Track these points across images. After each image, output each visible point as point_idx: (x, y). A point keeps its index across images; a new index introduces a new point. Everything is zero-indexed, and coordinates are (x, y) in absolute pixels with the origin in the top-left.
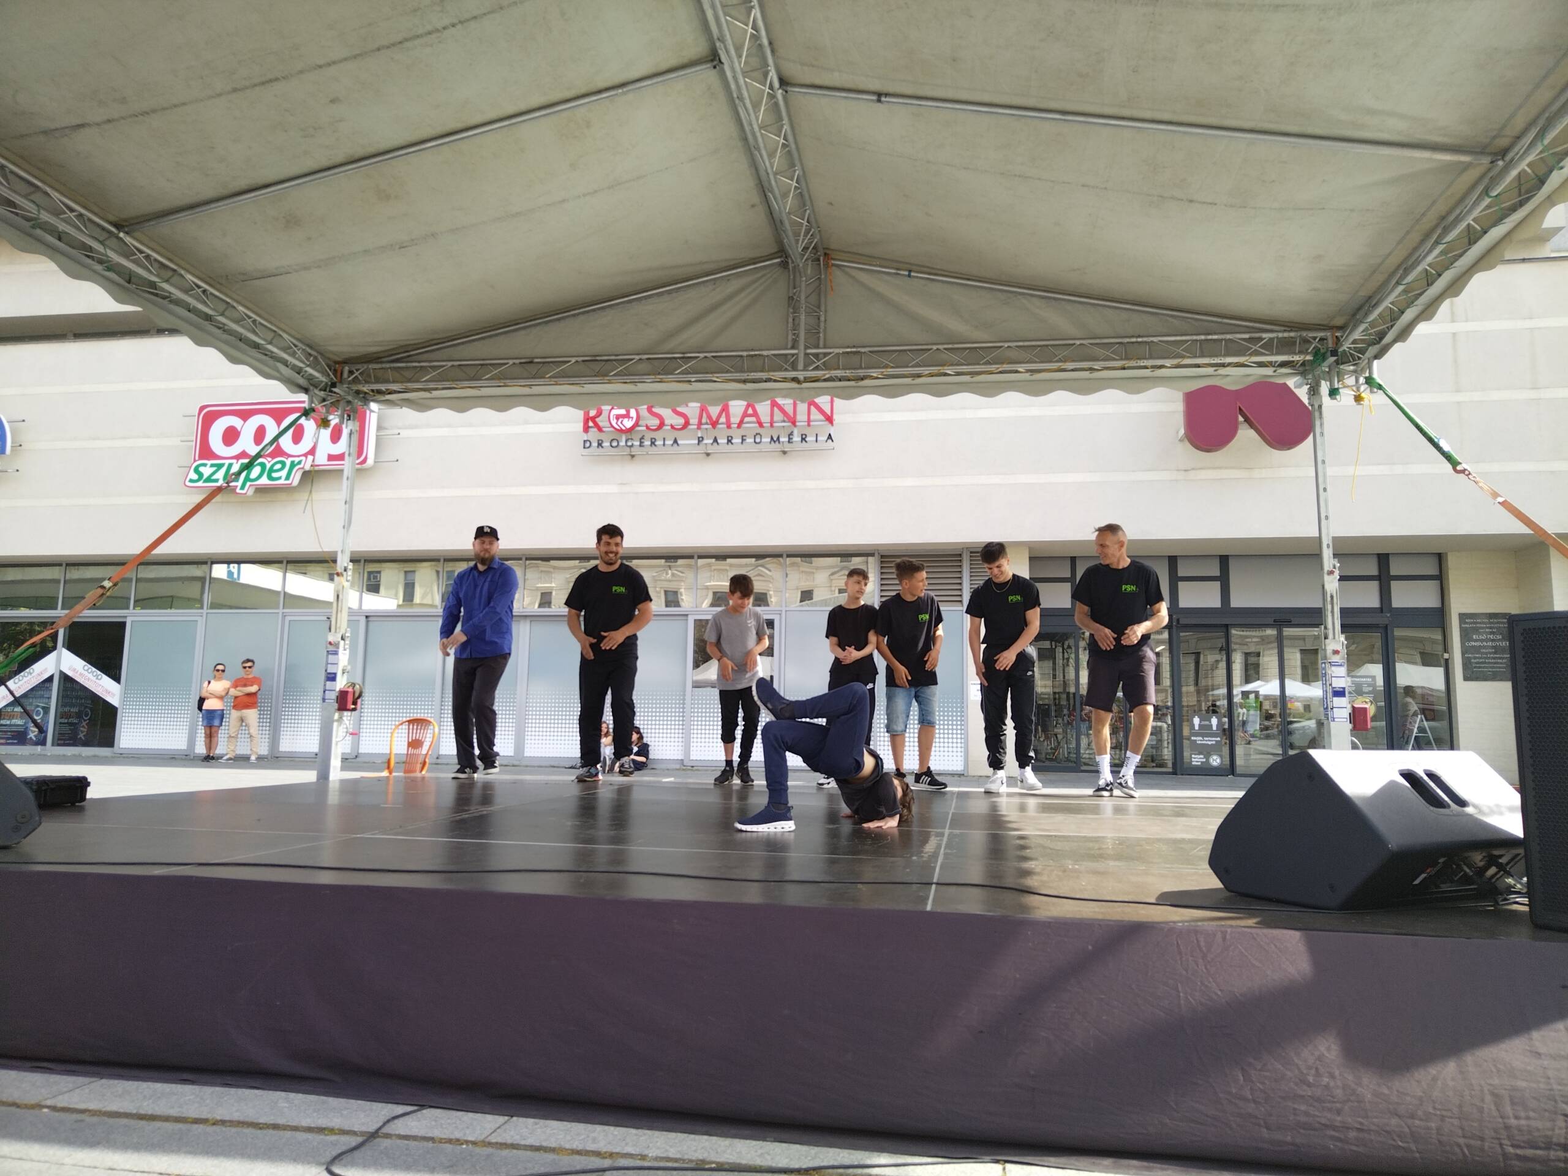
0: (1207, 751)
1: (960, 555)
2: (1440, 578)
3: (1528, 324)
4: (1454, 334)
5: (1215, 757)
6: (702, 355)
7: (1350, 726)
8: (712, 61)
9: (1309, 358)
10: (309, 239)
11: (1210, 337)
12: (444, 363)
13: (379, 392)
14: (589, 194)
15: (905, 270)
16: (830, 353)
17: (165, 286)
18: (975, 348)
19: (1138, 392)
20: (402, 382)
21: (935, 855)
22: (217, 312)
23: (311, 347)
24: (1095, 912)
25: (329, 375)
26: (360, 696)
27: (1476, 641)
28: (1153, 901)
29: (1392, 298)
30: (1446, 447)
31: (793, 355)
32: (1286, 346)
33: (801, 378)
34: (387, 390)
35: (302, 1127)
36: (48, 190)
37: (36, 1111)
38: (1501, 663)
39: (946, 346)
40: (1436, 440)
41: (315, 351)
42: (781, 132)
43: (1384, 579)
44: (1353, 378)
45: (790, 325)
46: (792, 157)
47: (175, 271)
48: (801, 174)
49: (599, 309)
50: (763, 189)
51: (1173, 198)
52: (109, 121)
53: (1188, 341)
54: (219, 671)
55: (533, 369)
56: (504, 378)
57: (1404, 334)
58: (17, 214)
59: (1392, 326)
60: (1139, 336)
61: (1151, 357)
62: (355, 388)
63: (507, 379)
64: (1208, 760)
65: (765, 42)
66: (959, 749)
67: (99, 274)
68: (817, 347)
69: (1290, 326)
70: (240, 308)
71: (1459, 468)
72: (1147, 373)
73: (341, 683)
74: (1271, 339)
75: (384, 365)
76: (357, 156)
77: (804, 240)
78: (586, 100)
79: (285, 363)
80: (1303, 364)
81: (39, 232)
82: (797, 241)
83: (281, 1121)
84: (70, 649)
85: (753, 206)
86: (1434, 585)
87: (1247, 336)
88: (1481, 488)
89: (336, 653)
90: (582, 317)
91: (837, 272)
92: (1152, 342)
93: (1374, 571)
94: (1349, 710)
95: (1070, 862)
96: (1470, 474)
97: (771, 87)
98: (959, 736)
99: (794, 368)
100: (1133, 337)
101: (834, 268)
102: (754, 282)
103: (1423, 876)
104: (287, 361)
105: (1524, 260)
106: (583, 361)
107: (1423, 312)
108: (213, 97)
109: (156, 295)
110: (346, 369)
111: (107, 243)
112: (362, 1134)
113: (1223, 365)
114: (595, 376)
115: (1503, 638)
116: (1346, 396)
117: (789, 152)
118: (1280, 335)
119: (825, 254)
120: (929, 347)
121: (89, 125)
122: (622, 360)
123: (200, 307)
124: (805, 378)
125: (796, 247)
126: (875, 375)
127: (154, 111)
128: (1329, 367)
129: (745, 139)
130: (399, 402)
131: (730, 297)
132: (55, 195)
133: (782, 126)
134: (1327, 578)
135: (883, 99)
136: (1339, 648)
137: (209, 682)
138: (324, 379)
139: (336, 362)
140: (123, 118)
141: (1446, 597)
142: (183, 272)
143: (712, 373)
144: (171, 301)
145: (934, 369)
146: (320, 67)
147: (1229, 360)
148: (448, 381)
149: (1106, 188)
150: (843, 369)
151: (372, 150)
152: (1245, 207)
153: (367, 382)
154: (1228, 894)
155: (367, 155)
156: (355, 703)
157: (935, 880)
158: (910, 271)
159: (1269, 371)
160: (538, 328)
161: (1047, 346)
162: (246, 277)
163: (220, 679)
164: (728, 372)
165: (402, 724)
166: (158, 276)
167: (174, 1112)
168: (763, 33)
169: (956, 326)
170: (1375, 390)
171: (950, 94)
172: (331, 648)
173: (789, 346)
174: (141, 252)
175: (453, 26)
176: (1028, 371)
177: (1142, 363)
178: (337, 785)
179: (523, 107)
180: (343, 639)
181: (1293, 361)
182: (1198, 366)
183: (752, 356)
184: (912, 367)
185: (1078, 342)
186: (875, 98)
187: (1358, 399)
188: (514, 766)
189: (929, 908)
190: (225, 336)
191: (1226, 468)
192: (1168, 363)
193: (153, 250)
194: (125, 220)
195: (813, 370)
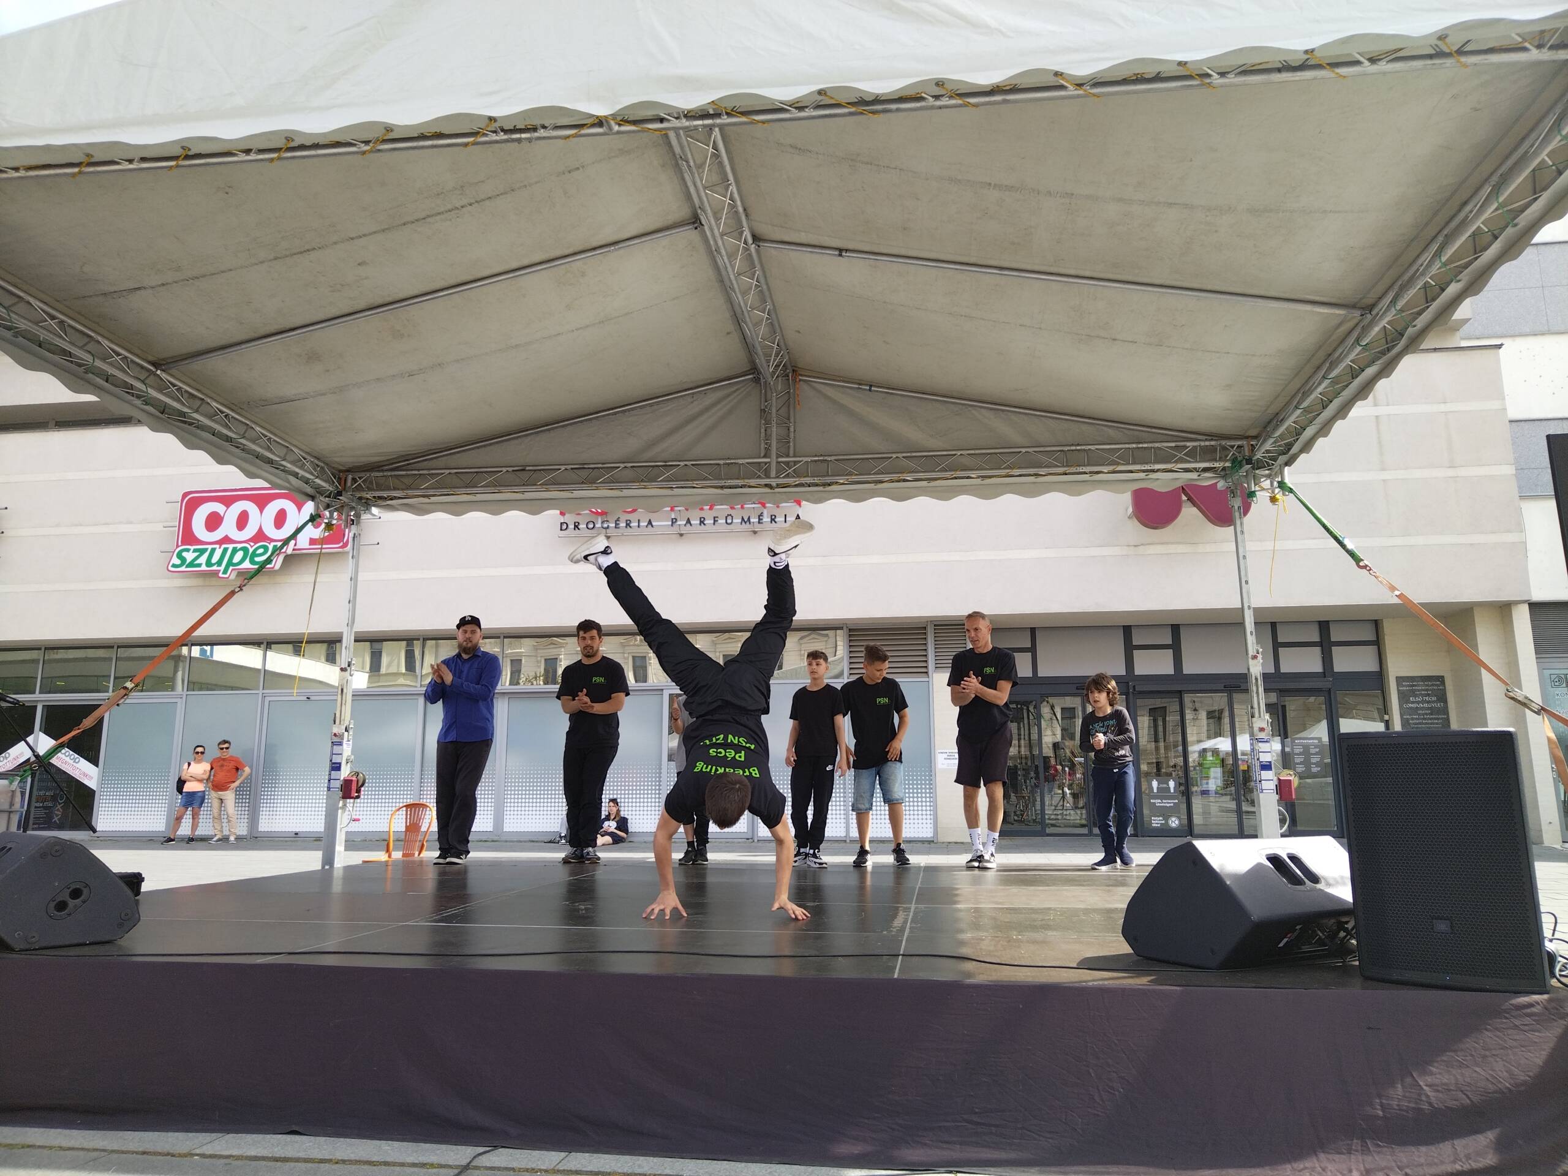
0: (1166, 813)
1: (925, 628)
2: (1377, 643)
3: (1443, 408)
4: (1377, 417)
5: (1173, 819)
6: (682, 464)
7: (1277, 797)
8: (694, 223)
9: (1228, 464)
10: (328, 371)
11: (1141, 445)
12: (442, 471)
13: (380, 498)
14: (581, 328)
15: (866, 385)
16: (801, 462)
17: (195, 415)
18: (932, 456)
19: (1079, 494)
20: (402, 489)
21: (902, 930)
22: (239, 434)
23: (318, 459)
24: (1027, 976)
25: (334, 482)
26: (363, 785)
27: (1413, 702)
28: (1075, 966)
29: (1293, 418)
30: (1350, 545)
31: (766, 463)
32: (1208, 453)
33: (774, 484)
34: (388, 496)
35: (408, 1163)
36: (100, 339)
37: (188, 1159)
38: (1437, 724)
39: (905, 455)
40: (1341, 539)
41: (322, 463)
42: (754, 275)
43: (1326, 645)
44: (1268, 482)
45: (763, 435)
46: (764, 295)
47: (203, 399)
48: (772, 308)
49: (586, 420)
50: (737, 319)
51: (1098, 337)
52: (163, 285)
53: (1122, 449)
54: (199, 753)
55: (525, 476)
56: (498, 485)
57: (1307, 447)
58: (72, 362)
59: (1297, 439)
60: (1078, 445)
61: (1089, 465)
62: (358, 495)
63: (500, 486)
64: (1167, 822)
65: (741, 209)
66: (929, 817)
67: (139, 408)
68: (788, 456)
69: (1211, 436)
70: (258, 429)
71: (1361, 564)
72: (1086, 477)
73: (345, 772)
74: (1195, 447)
75: (385, 474)
76: (376, 304)
77: (774, 361)
78: (583, 256)
79: (296, 475)
80: (1224, 469)
81: (90, 375)
82: (768, 361)
83: (389, 1159)
84: (45, 733)
85: (728, 333)
86: (1371, 650)
87: (1173, 444)
88: (1381, 582)
89: (340, 744)
90: (570, 428)
91: (805, 387)
92: (1090, 449)
93: (1316, 638)
94: (1276, 782)
95: (1015, 933)
96: (1370, 570)
97: (745, 243)
98: (928, 804)
99: (768, 476)
100: (1072, 445)
101: (801, 382)
102: (729, 395)
103: (1285, 940)
104: (298, 474)
105: (1435, 350)
106: (572, 469)
107: (1321, 429)
108: (257, 264)
109: (185, 422)
110: (350, 477)
111: (147, 381)
112: (457, 1167)
113: (1153, 471)
114: (583, 483)
115: (1438, 700)
116: (1262, 498)
117: (761, 291)
118: (1203, 444)
119: (793, 370)
120: (890, 455)
121: (145, 288)
122: (607, 468)
123: (225, 431)
124: (777, 485)
125: (768, 369)
126: (842, 481)
127: (204, 276)
128: (1247, 472)
129: (722, 281)
130: (399, 507)
131: (707, 409)
132: (106, 343)
133: (755, 272)
134: (1251, 662)
135: (844, 254)
136: (1264, 725)
137: (189, 764)
138: (331, 489)
139: (340, 471)
140: (176, 282)
141: (1384, 661)
142: (209, 401)
143: (692, 480)
144: (198, 427)
145: (895, 476)
146: (352, 239)
147: (1157, 467)
148: (447, 488)
149: (1040, 328)
150: (812, 477)
151: (390, 299)
152: (1161, 346)
153: (370, 489)
154: (1136, 958)
155: (385, 303)
156: (358, 791)
157: (901, 953)
158: (871, 386)
159: (1194, 475)
160: (529, 438)
161: (996, 454)
162: (265, 403)
163: (199, 762)
164: (706, 479)
165: (398, 810)
166: (189, 407)
167: (302, 1155)
168: (739, 203)
169: (913, 434)
170: (1287, 493)
171: (903, 252)
172: (336, 739)
173: (762, 455)
174: (174, 385)
175: (470, 205)
176: (978, 477)
177: (1081, 469)
178: (341, 872)
179: (526, 262)
180: (346, 730)
181: (1215, 468)
182: (1131, 472)
183: (728, 464)
184: (874, 474)
185: (1024, 450)
186: (837, 253)
187: (1273, 500)
188: (493, 841)
189: (896, 976)
190: (244, 455)
191: (1172, 543)
192: (1105, 469)
193: (184, 382)
194: (163, 360)
195: (784, 477)
